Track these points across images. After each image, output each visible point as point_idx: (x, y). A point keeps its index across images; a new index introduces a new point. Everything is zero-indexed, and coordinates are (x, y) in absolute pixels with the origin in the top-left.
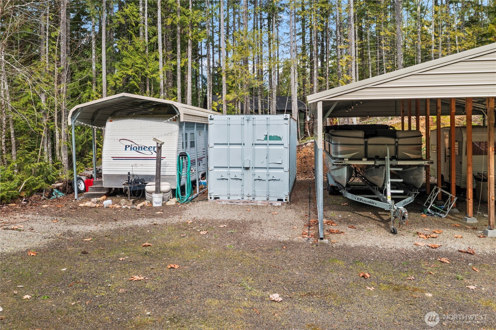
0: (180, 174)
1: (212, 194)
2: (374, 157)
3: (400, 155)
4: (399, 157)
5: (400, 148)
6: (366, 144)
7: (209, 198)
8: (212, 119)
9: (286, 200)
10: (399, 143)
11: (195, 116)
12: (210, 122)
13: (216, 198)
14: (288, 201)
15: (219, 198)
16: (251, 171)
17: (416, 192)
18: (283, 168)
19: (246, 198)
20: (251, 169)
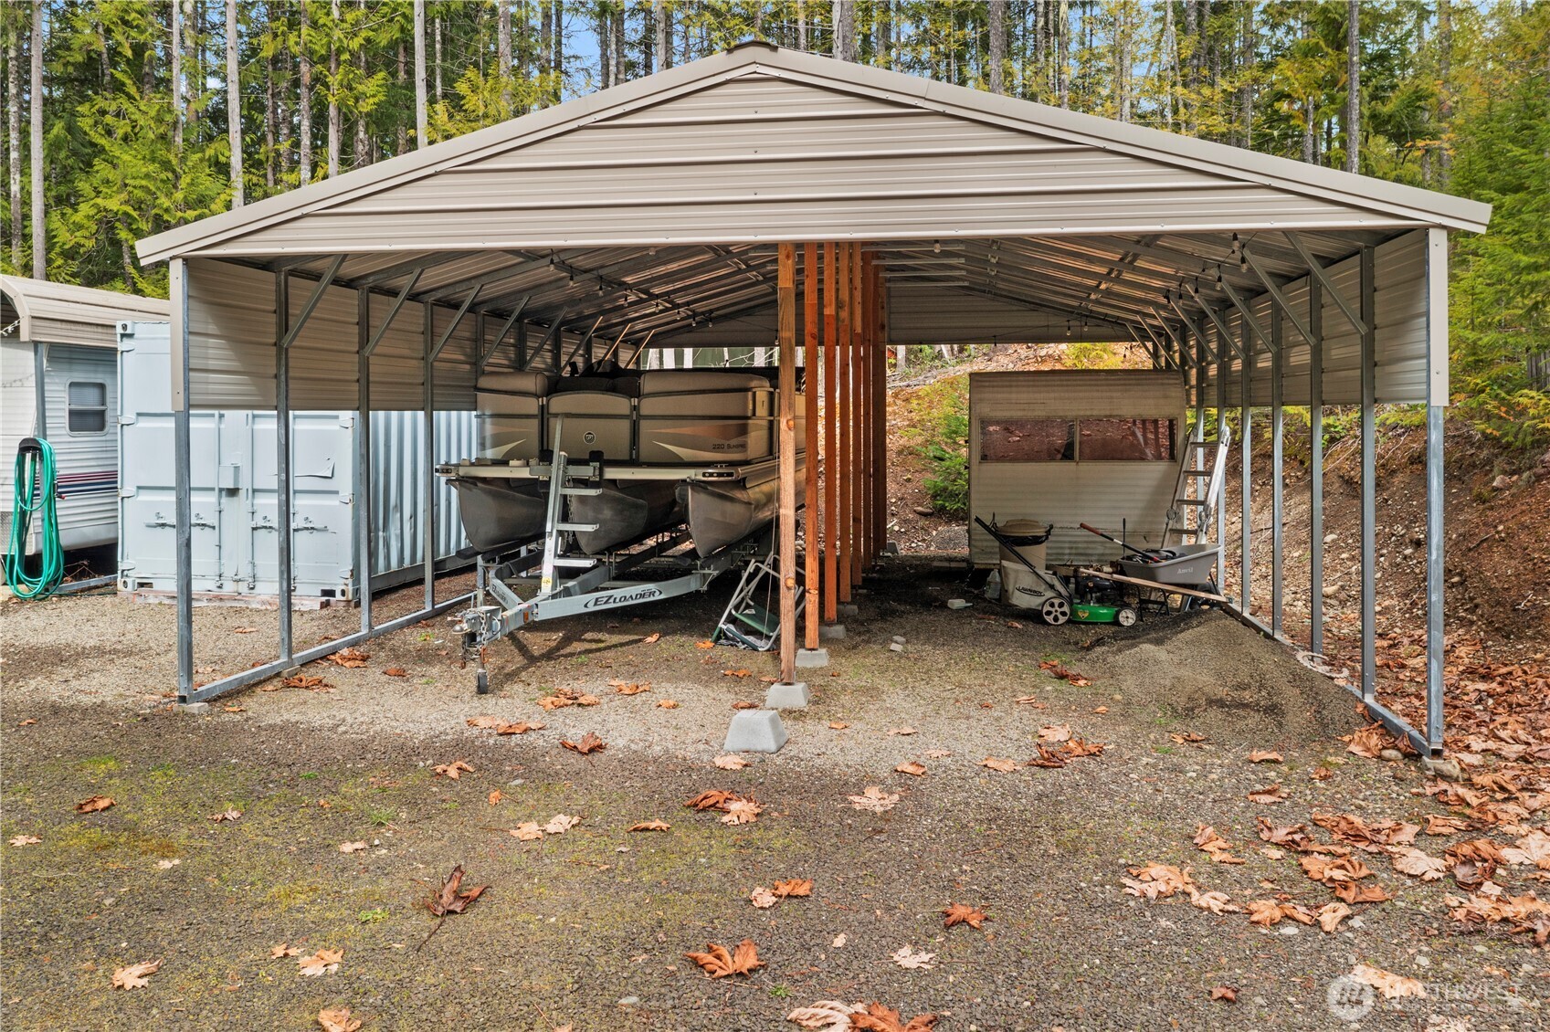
0: (23, 514)
1: (130, 573)
2: (587, 457)
3: (645, 451)
4: (643, 458)
5: (644, 424)
6: (544, 416)
7: (120, 586)
8: (131, 336)
9: (343, 593)
10: (644, 411)
11: (97, 325)
12: (122, 346)
13: (141, 585)
14: (350, 598)
15: (150, 585)
16: (242, 500)
17: (707, 571)
18: (337, 492)
19: (229, 588)
20: (242, 493)
